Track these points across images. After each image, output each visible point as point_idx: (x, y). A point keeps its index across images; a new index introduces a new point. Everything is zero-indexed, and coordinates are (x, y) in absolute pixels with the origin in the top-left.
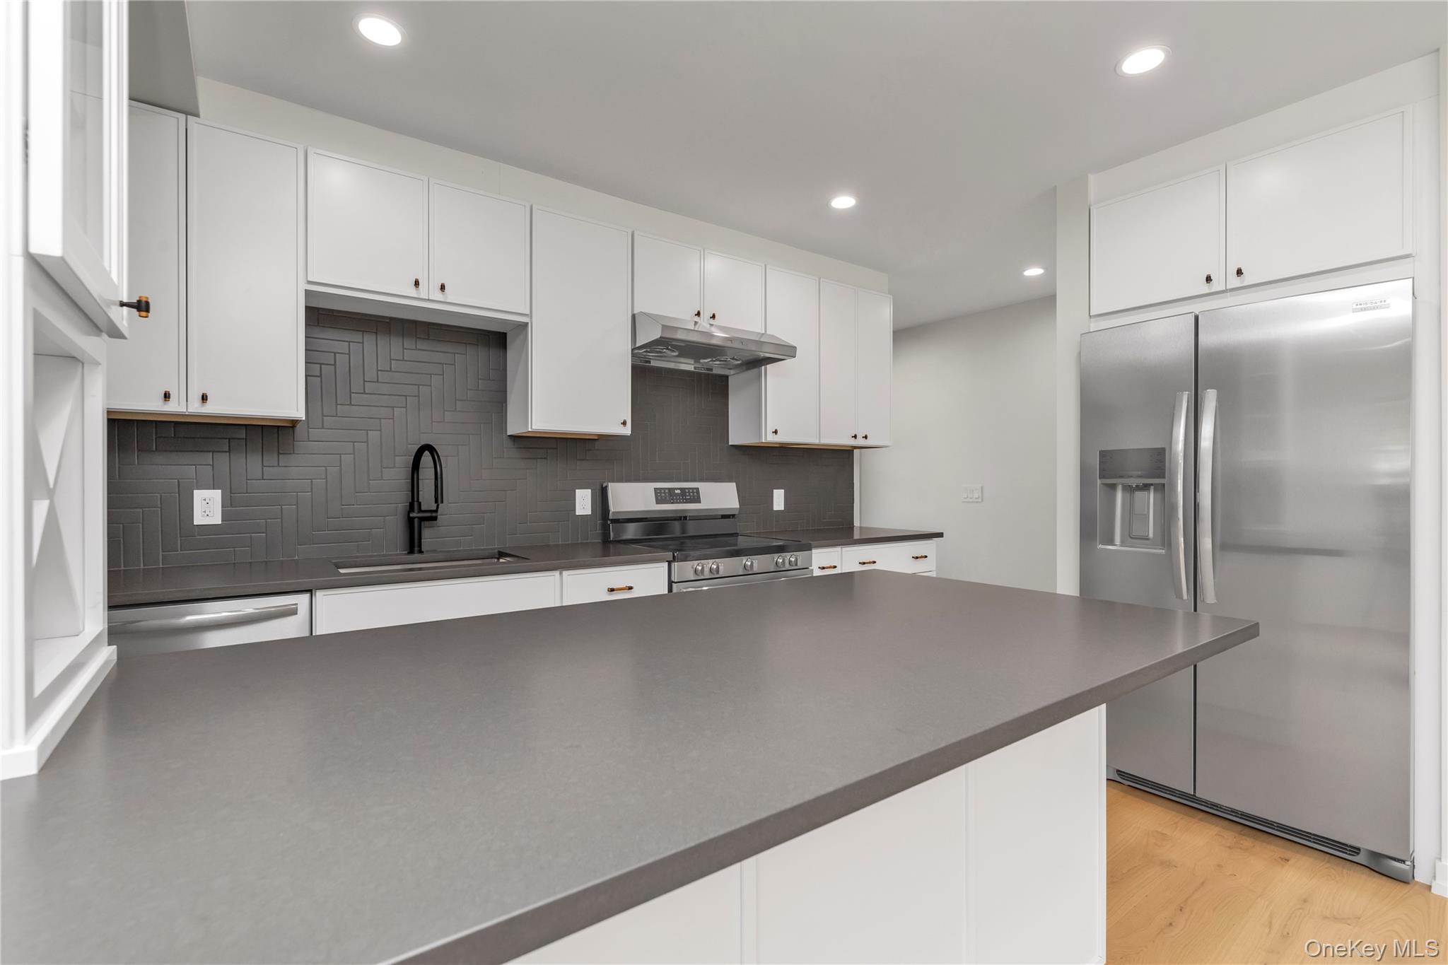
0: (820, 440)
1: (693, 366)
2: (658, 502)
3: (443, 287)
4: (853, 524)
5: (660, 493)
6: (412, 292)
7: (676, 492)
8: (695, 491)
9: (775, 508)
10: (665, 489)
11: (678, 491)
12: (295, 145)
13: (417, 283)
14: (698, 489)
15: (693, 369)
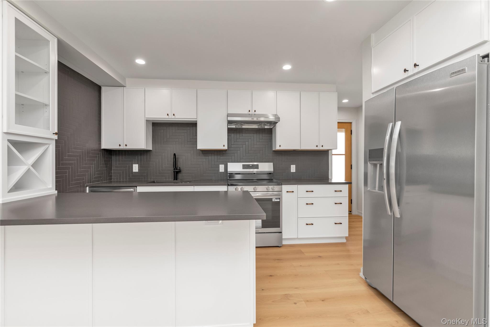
0: (300, 148)
1: (257, 127)
2: (243, 168)
3: (174, 115)
4: (329, 178)
5: (245, 166)
6: (167, 117)
7: (250, 165)
8: (257, 165)
9: (292, 171)
10: (246, 165)
11: (251, 165)
12: (142, 88)
13: (168, 115)
14: (258, 165)
15: (257, 128)
